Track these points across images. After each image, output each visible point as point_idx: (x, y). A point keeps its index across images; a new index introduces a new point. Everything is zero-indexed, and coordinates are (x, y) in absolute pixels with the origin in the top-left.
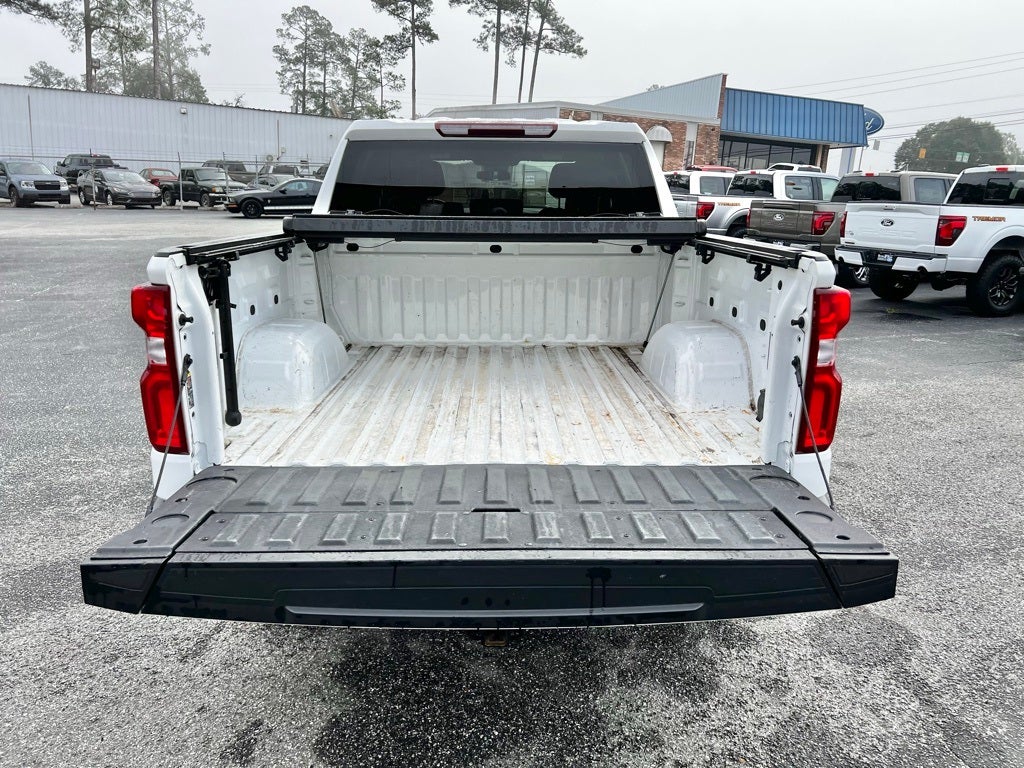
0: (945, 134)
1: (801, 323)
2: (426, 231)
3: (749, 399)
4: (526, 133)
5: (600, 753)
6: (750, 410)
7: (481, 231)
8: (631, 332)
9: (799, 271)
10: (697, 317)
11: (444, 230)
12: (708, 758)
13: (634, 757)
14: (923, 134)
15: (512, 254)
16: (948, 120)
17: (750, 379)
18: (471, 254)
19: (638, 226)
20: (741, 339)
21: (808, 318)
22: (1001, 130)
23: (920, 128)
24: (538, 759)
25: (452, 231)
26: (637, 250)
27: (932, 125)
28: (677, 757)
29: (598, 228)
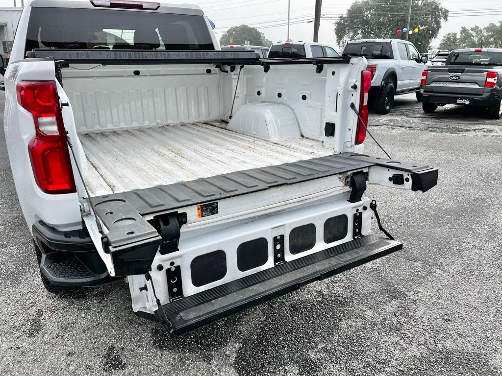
0: (239, 32)
1: (355, 87)
2: (123, 58)
3: (299, 133)
4: (143, 7)
5: (285, 299)
6: (301, 138)
7: (154, 58)
8: (209, 115)
9: (350, 64)
10: (248, 102)
11: (133, 58)
12: (326, 285)
13: (300, 295)
14: (230, 32)
15: (146, 75)
16: (239, 26)
17: (298, 124)
18: (123, 76)
19: (231, 54)
20: (289, 106)
21: (359, 85)
22: (260, 31)
23: (228, 29)
24: (262, 310)
25: (138, 58)
26: (209, 71)
27: (233, 28)
28: (315, 289)
29: (213, 55)
